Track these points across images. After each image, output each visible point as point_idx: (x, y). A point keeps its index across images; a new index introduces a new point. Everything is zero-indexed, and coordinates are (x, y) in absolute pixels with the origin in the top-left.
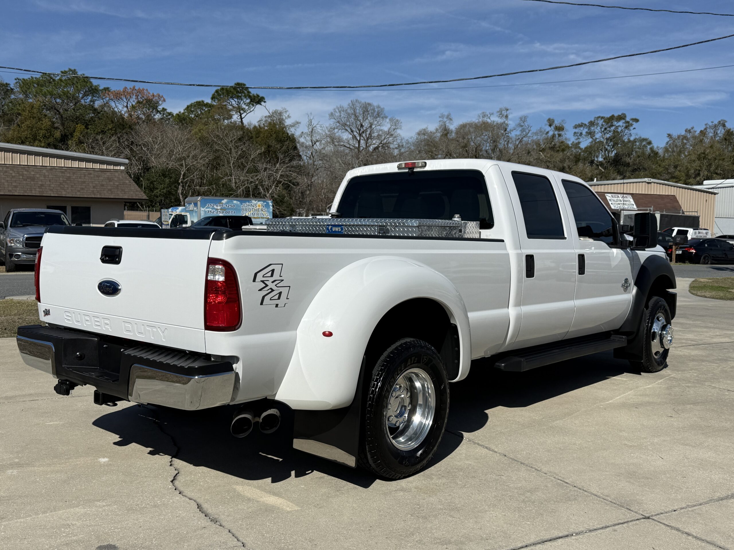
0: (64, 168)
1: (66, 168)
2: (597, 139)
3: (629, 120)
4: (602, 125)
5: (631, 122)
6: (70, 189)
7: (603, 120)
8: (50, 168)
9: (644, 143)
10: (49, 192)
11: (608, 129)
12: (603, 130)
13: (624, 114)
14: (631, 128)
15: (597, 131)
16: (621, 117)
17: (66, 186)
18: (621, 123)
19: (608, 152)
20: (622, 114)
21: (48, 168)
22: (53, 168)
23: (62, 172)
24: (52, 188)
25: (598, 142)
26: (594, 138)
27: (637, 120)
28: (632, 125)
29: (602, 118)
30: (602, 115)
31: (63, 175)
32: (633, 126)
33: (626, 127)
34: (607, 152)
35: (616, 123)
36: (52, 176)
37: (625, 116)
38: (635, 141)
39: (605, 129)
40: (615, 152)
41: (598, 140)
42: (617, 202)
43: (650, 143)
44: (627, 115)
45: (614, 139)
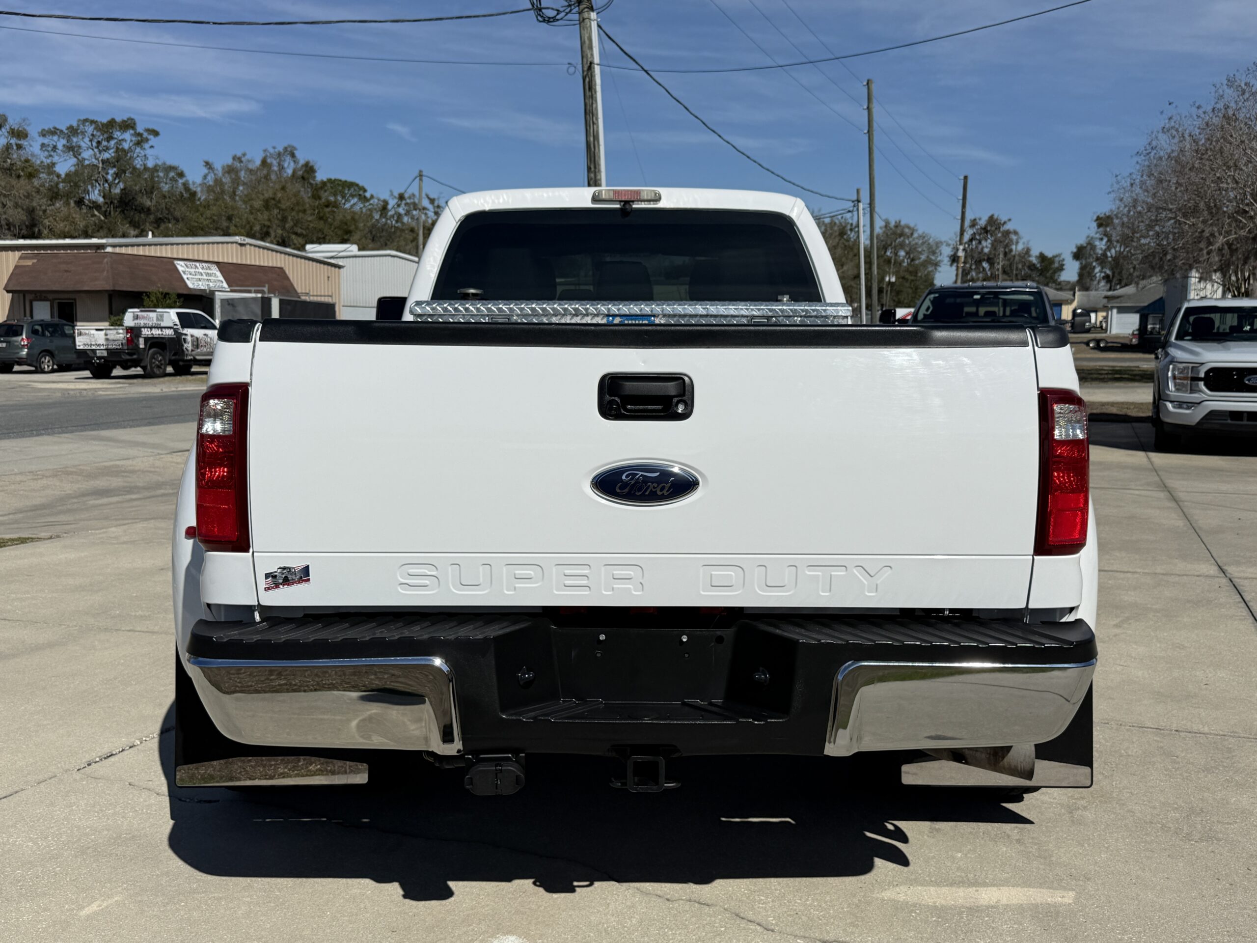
2: (84, 159)
3: (141, 131)
4: (93, 135)
5: (145, 135)
7: (93, 126)
9: (172, 174)
11: (104, 143)
12: (94, 144)
13: (132, 119)
14: (146, 146)
15: (82, 144)
16: (128, 125)
18: (128, 136)
19: (110, 186)
20: (128, 119)
25: (89, 165)
26: (80, 157)
27: (156, 133)
28: (147, 140)
29: (92, 122)
30: (91, 118)
32: (150, 142)
33: (138, 144)
34: (106, 185)
35: (119, 133)
37: (135, 124)
38: (156, 169)
39: (99, 143)
40: (122, 185)
41: (87, 162)
42: (196, 277)
43: (181, 175)
44: (137, 121)
45: (117, 162)
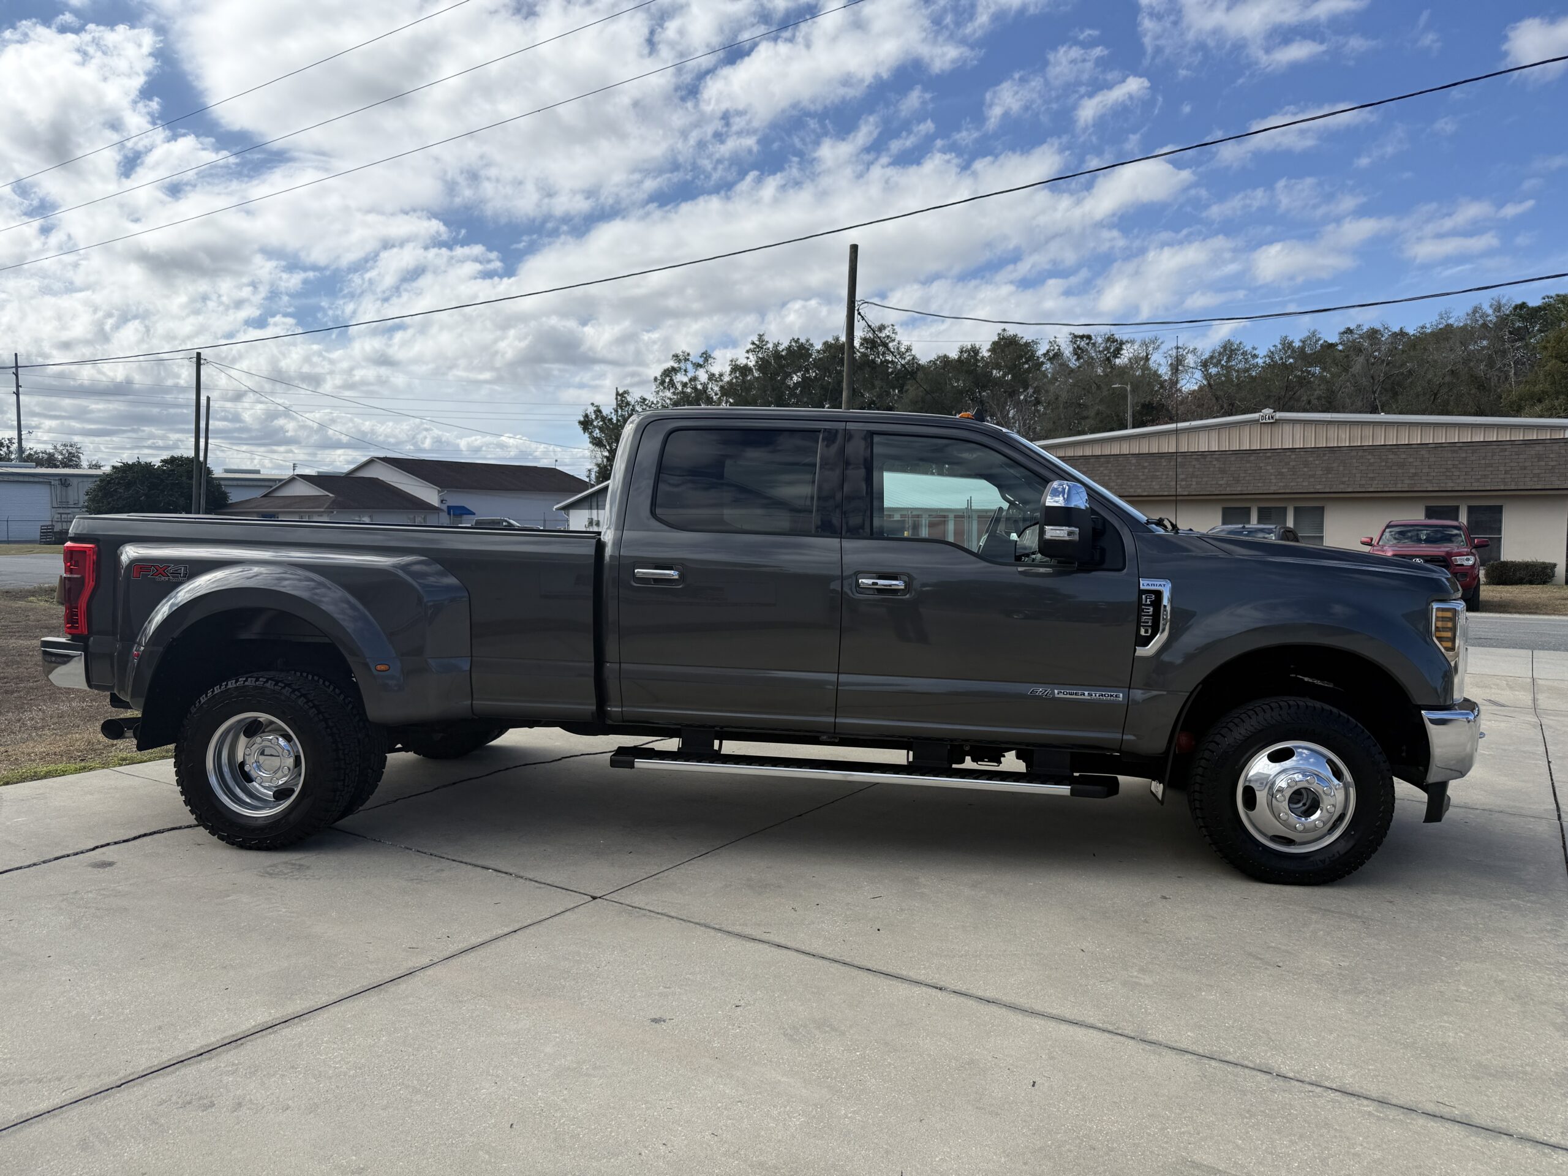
0: (1458, 445)
1: (1461, 445)
6: (1462, 477)
8: (1433, 446)
10: (1428, 485)
17: (1458, 473)
21: (1430, 446)
22: (1438, 446)
23: (1454, 452)
24: (1431, 478)
31: (1455, 455)
36: (1434, 459)
